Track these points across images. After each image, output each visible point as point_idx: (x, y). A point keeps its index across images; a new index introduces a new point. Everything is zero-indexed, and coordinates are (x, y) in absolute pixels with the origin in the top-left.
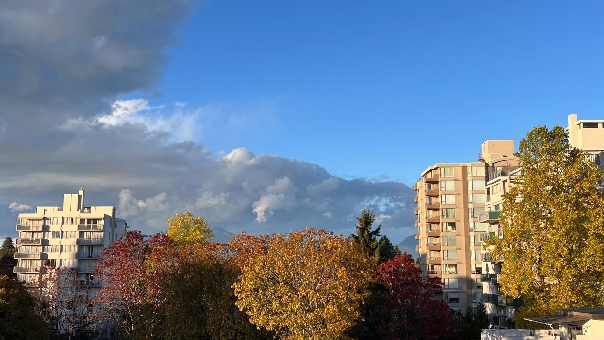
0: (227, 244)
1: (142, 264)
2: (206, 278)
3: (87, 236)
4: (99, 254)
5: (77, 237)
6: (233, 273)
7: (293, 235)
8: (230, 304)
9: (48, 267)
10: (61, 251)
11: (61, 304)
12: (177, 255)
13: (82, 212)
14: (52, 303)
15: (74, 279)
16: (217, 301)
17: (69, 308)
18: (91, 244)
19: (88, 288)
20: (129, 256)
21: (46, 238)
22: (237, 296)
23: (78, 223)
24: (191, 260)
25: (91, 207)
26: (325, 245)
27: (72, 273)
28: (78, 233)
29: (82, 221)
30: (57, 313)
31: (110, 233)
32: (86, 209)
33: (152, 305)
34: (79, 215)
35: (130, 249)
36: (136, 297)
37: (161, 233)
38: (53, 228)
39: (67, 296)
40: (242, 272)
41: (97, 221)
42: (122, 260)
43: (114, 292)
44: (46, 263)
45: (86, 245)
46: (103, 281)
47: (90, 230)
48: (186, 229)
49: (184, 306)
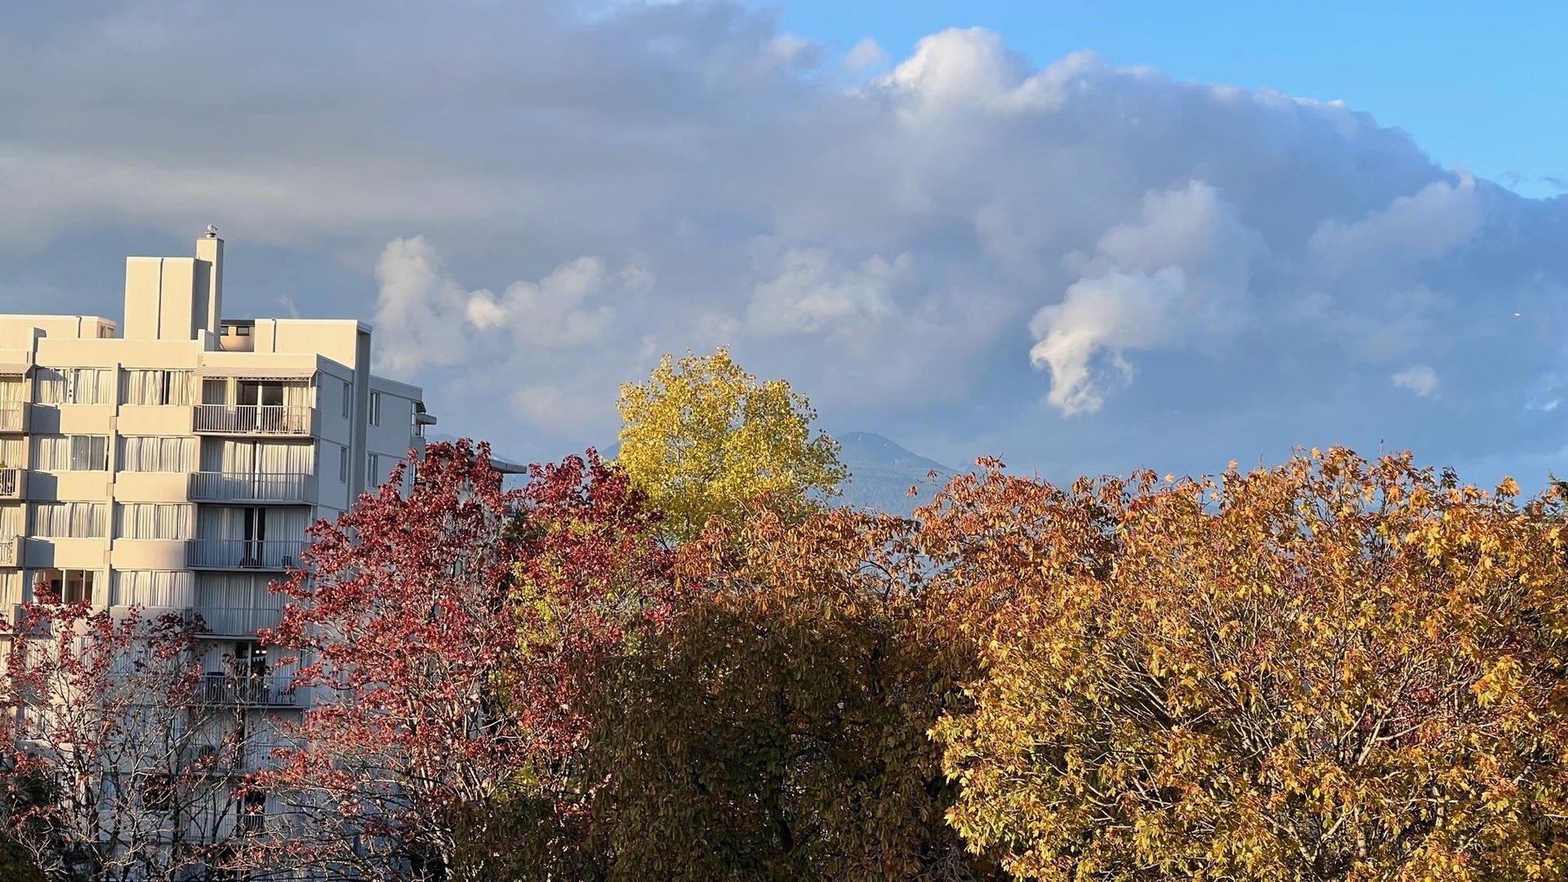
0: (909, 522)
1: (495, 603)
2: (806, 684)
3: (235, 460)
4: (295, 551)
5: (193, 465)
6: (938, 667)
7: (1242, 483)
8: (925, 815)
9: (52, 608)
10: (116, 533)
11: (117, 786)
12: (664, 567)
13: (215, 345)
14: (73, 779)
15: (178, 668)
16: (857, 800)
17: (156, 806)
18: (255, 500)
19: (243, 714)
20: (437, 566)
21: (44, 468)
22: (955, 782)
23: (196, 397)
24: (734, 593)
25: (257, 321)
26: (1410, 538)
27: (165, 637)
28: (193, 445)
29: (213, 387)
30: (97, 827)
31: (344, 450)
32: (232, 330)
33: (543, 807)
34: (200, 358)
35: (439, 527)
36: (467, 762)
37: (585, 458)
38: (77, 418)
39: (144, 750)
40: (982, 665)
41: (286, 390)
42: (404, 584)
43: (362, 735)
44: (43, 585)
45: (233, 507)
46: (314, 680)
47: (250, 434)
48: (709, 439)
49: (696, 819)
